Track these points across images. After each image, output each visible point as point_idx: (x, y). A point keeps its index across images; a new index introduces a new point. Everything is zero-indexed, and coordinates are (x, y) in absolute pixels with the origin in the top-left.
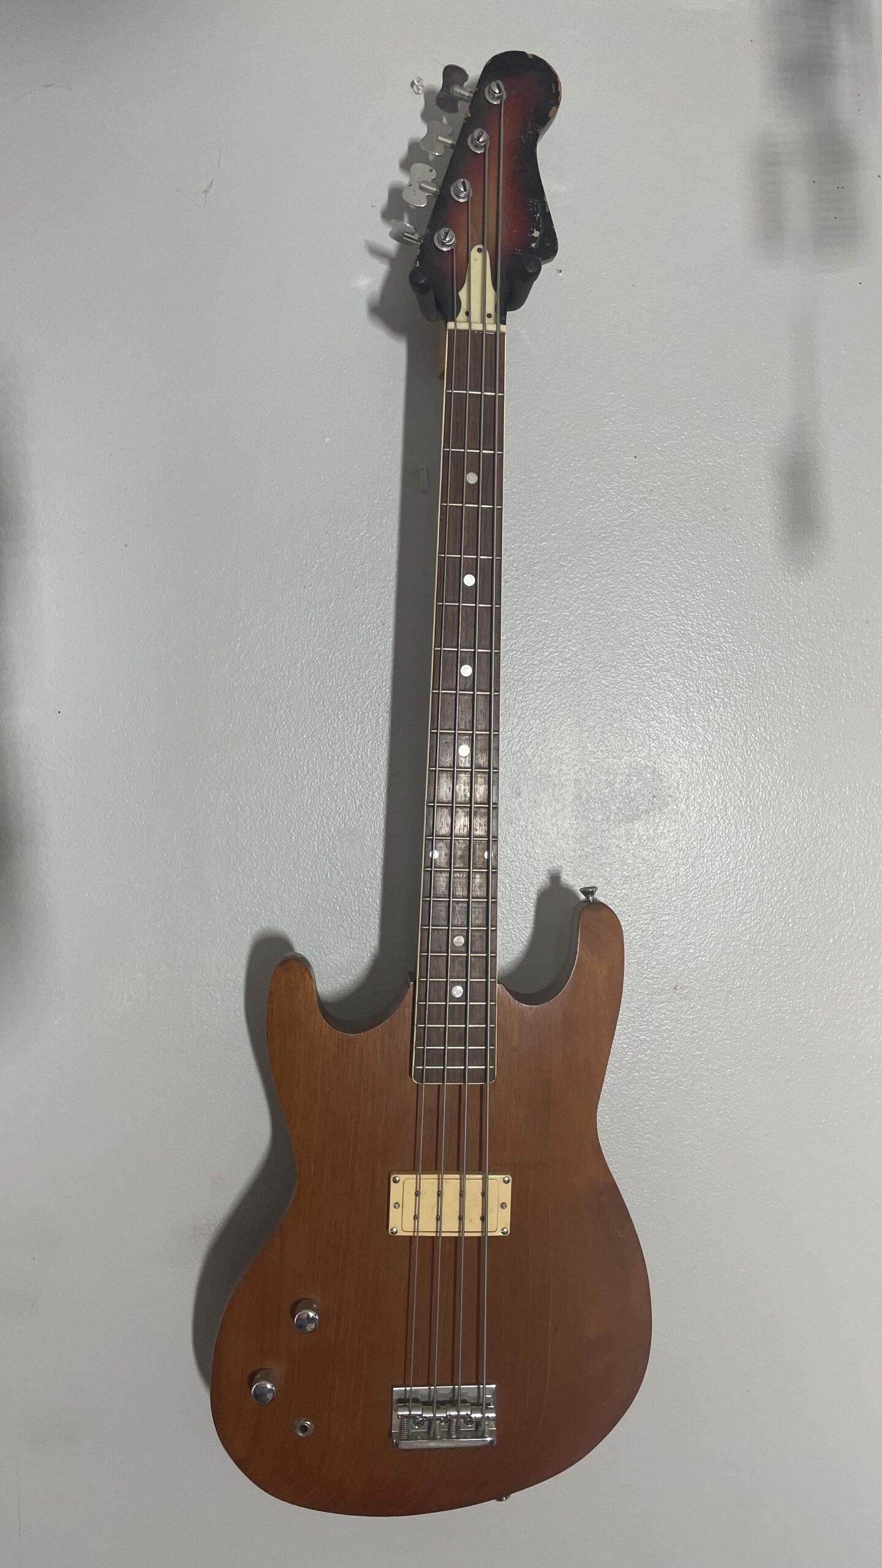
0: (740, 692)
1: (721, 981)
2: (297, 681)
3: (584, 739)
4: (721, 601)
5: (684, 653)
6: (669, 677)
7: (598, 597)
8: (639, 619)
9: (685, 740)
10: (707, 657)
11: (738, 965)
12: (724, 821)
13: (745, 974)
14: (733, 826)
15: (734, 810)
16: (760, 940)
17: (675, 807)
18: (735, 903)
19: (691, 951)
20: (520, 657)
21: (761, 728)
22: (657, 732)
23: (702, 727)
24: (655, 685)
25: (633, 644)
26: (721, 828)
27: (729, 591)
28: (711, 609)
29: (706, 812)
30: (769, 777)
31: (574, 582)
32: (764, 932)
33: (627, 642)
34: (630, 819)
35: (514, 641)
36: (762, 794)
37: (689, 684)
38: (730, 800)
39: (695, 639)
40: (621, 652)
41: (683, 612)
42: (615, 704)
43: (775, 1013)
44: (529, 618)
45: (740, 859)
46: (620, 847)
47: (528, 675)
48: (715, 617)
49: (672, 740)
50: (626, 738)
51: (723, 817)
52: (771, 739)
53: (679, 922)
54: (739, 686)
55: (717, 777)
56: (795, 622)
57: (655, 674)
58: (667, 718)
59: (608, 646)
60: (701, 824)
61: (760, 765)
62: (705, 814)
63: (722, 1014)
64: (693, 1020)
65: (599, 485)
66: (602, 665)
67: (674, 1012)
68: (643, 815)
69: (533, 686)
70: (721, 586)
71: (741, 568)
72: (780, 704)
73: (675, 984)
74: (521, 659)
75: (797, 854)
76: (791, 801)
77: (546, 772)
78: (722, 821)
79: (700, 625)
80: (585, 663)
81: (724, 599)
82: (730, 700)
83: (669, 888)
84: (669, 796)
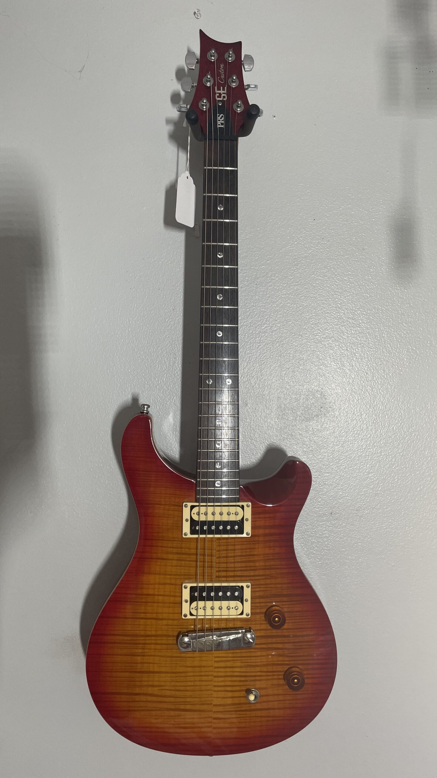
0: (370, 351)
1: (357, 510)
2: (126, 341)
3: (283, 375)
4: (361, 300)
5: (339, 328)
6: (330, 341)
7: (292, 297)
8: (315, 309)
9: (339, 376)
10: (352, 331)
11: (367, 501)
12: (360, 421)
13: (370, 507)
14: (365, 425)
15: (366, 415)
16: (379, 488)
17: (333, 414)
18: (365, 467)
19: (341, 493)
20: (248, 329)
21: (382, 371)
22: (323, 372)
23: (348, 369)
24: (323, 346)
25: (311, 323)
26: (358, 426)
27: (365, 295)
28: (355, 304)
29: (350, 417)
30: (386, 398)
31: (279, 288)
32: (381, 484)
33: (308, 322)
34: (308, 420)
35: (245, 320)
36: (381, 407)
37: (342, 345)
38: (364, 410)
39: (346, 321)
40: (304, 327)
41: (339, 306)
42: (301, 356)
43: (386, 529)
44: (254, 307)
45: (368, 443)
46: (302, 435)
47: (253, 339)
48: (357, 309)
49: (332, 376)
50: (306, 375)
51: (360, 419)
52: (387, 377)
53: (334, 477)
54: (370, 347)
55: (356, 397)
56: (401, 313)
57: (323, 340)
58: (329, 364)
59: (297, 324)
60: (347, 423)
61: (381, 391)
62: (350, 418)
63: (357, 528)
64: (341, 531)
65: (294, 235)
66: (294, 334)
67: (331, 527)
68: (315, 418)
69: (256, 345)
70: (361, 292)
71: (372, 282)
72: (392, 358)
73: (331, 511)
74: (250, 330)
75: (400, 441)
76: (397, 411)
77: (262, 393)
78: (359, 422)
79: (349, 313)
80: (285, 333)
81: (362, 299)
82: (364, 355)
83: (329, 458)
84: (330, 407)
